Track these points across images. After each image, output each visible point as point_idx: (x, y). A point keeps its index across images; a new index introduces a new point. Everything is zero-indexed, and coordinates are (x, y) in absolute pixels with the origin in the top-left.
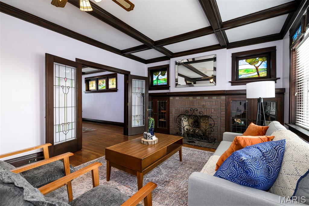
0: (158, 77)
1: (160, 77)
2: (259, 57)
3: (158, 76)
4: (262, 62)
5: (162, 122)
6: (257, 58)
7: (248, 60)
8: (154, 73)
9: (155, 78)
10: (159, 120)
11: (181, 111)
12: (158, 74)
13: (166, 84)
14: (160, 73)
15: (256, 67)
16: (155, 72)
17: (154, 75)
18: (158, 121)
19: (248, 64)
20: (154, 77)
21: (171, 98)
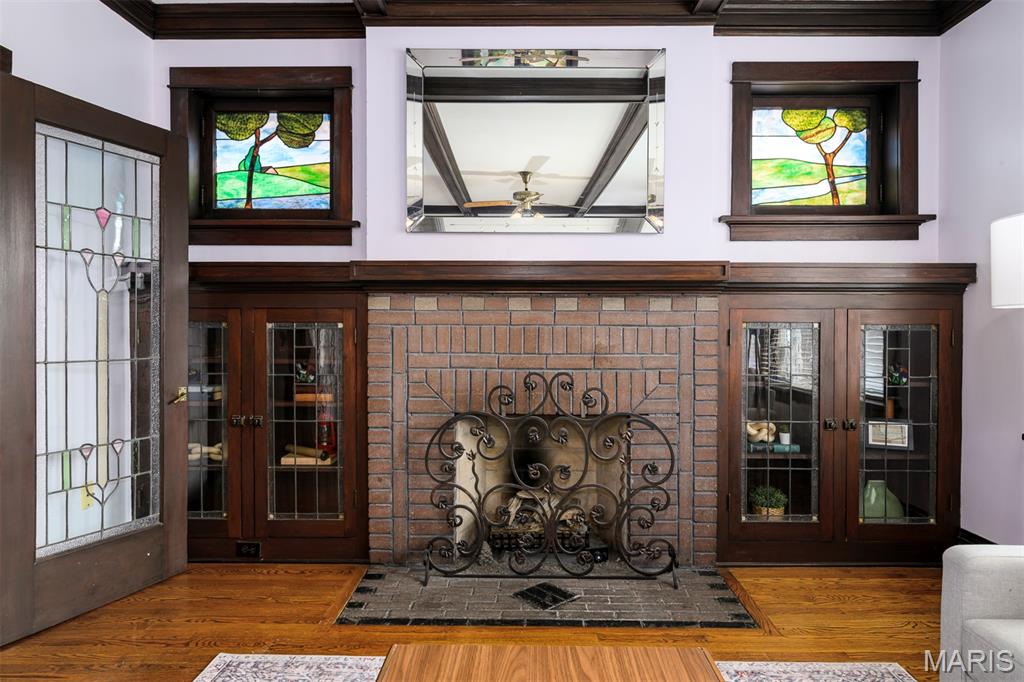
0: (254, 156)
1: (274, 152)
2: (839, 108)
3: (258, 144)
4: (850, 132)
5: (306, 474)
6: (831, 112)
7: (793, 113)
8: (222, 119)
9: (229, 154)
10: (278, 462)
11: (449, 395)
12: (256, 132)
13: (323, 203)
14: (272, 123)
15: (825, 157)
16: (230, 113)
17: (220, 134)
18: (271, 468)
19: (794, 133)
20: (219, 145)
21: (378, 303)
